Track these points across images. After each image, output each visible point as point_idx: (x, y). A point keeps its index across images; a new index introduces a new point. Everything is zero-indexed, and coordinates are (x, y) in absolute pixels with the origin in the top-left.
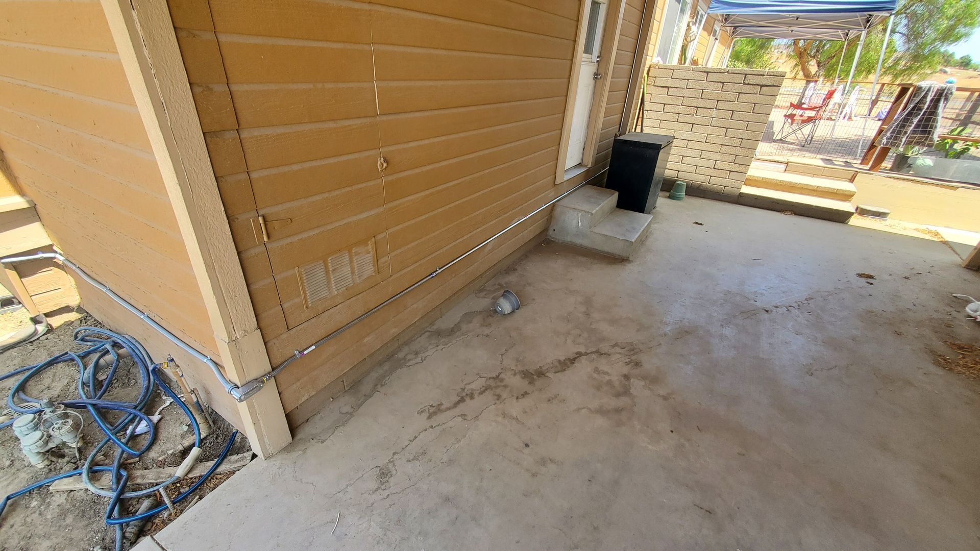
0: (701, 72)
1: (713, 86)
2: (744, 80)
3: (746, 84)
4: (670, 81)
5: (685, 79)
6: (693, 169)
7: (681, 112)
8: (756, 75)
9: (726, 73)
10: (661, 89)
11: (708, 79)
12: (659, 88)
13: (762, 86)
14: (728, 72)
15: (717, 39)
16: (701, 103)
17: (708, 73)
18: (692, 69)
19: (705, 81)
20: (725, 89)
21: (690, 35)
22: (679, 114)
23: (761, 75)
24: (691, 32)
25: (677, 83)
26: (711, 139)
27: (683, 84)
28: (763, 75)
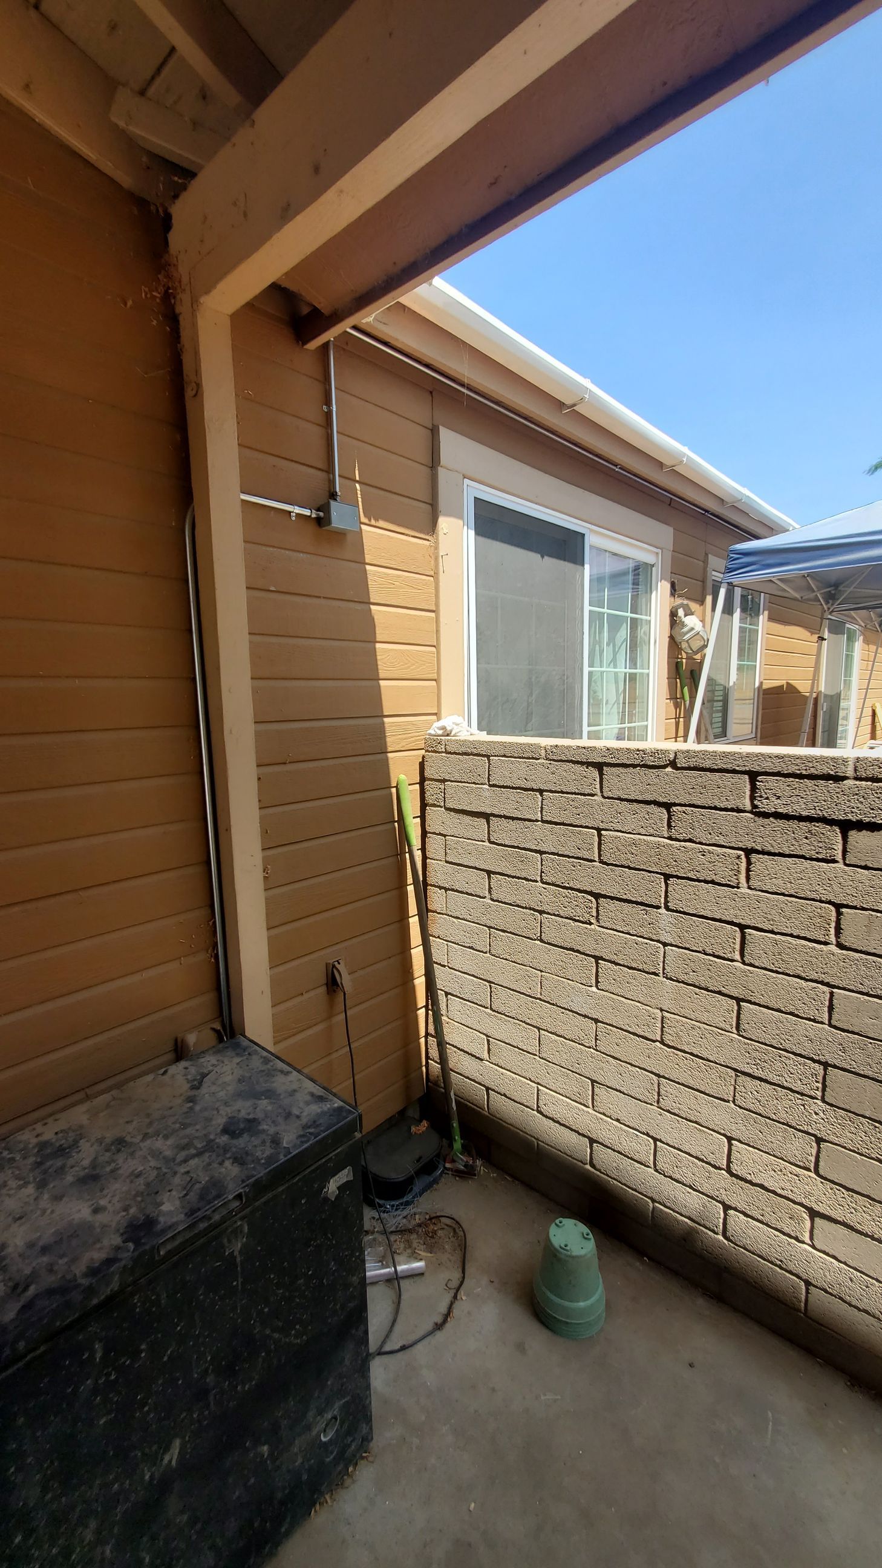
0: (574, 762)
1: (634, 818)
2: (752, 798)
3: (765, 815)
4: (487, 794)
5: (532, 790)
6: (643, 1148)
7: (544, 908)
8: (801, 777)
9: (669, 769)
10: (467, 819)
11: (605, 789)
12: (461, 816)
13: (846, 827)
14: (673, 764)
15: (823, 639)
16: (609, 882)
17: (599, 766)
18: (543, 753)
19: (598, 798)
20: (680, 831)
21: (686, 637)
22: (541, 912)
23: (827, 777)
24: (685, 630)
25: (506, 803)
26: (679, 1030)
27: (530, 806)
28: (838, 779)
